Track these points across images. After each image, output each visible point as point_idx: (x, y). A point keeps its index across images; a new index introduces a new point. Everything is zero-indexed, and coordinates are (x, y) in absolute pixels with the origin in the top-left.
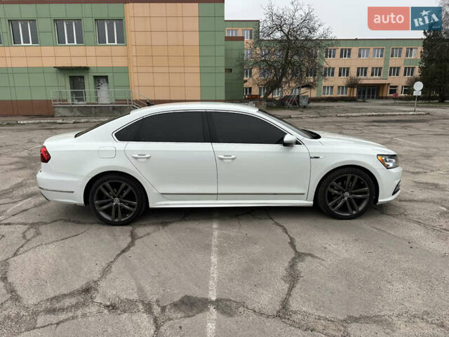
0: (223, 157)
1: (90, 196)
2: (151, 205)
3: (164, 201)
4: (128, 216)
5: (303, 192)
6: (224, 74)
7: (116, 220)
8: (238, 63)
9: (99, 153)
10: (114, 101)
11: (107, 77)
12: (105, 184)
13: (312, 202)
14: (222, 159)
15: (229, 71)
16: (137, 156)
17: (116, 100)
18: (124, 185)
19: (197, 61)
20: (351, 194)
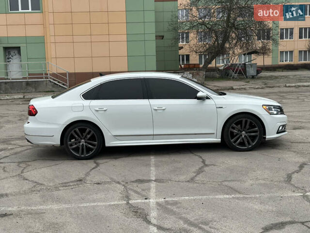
0: (157, 108)
1: (65, 139)
2: (107, 144)
3: (117, 141)
4: (91, 153)
5: (213, 132)
6: (155, 42)
7: (83, 156)
8: (171, 28)
9: (72, 108)
10: (27, 76)
11: (20, 47)
12: (75, 129)
13: (220, 140)
14: (156, 110)
15: (160, 37)
16: (98, 109)
17: (29, 75)
18: (88, 130)
19: (123, 29)
20: (246, 133)
